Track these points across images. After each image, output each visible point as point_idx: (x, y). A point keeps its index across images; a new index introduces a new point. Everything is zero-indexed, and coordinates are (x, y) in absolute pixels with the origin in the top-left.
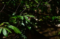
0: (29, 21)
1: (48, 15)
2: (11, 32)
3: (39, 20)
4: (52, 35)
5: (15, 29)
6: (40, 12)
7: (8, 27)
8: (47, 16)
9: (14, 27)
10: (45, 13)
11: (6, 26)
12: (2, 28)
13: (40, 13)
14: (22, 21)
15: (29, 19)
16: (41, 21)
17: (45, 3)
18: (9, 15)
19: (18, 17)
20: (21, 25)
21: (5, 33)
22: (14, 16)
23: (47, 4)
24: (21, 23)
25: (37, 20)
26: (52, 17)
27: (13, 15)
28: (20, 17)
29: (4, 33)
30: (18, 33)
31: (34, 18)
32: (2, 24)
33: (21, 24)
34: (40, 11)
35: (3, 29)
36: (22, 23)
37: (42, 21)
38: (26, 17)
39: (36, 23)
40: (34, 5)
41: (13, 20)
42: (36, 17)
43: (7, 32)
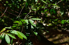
0: (35, 25)
8: (56, 20)
12: (4, 34)
15: (35, 23)
21: (8, 40)
26: (62, 20)
42: (44, 21)
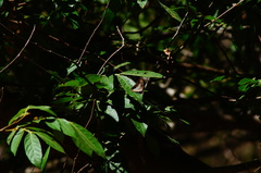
0: (139, 97)
1: (223, 71)
2: (59, 148)
3: (182, 96)
4: (239, 162)
5: (80, 133)
6: (188, 57)
7: (48, 124)
8: (219, 79)
9: (75, 125)
10: (207, 61)
11: (38, 122)
12: (22, 130)
13: (185, 61)
14: (110, 98)
16: (190, 98)
17: (208, 17)
18: (51, 72)
19: (93, 79)
20: (102, 117)
21: (35, 153)
22: (72, 77)
23: (215, 22)
24: (104, 106)
25: (171, 92)
26: (239, 79)
27: (70, 71)
28: (99, 83)
29: (29, 155)
30: (90, 153)
31: (162, 86)
32: (24, 113)
33: (103, 113)
34: (186, 53)
35: (26, 134)
36: (109, 107)
37: (196, 97)
38: (127, 81)
39: (168, 109)
40: (160, 28)
41: (68, 94)
42: (170, 79)
43: (44, 146)
